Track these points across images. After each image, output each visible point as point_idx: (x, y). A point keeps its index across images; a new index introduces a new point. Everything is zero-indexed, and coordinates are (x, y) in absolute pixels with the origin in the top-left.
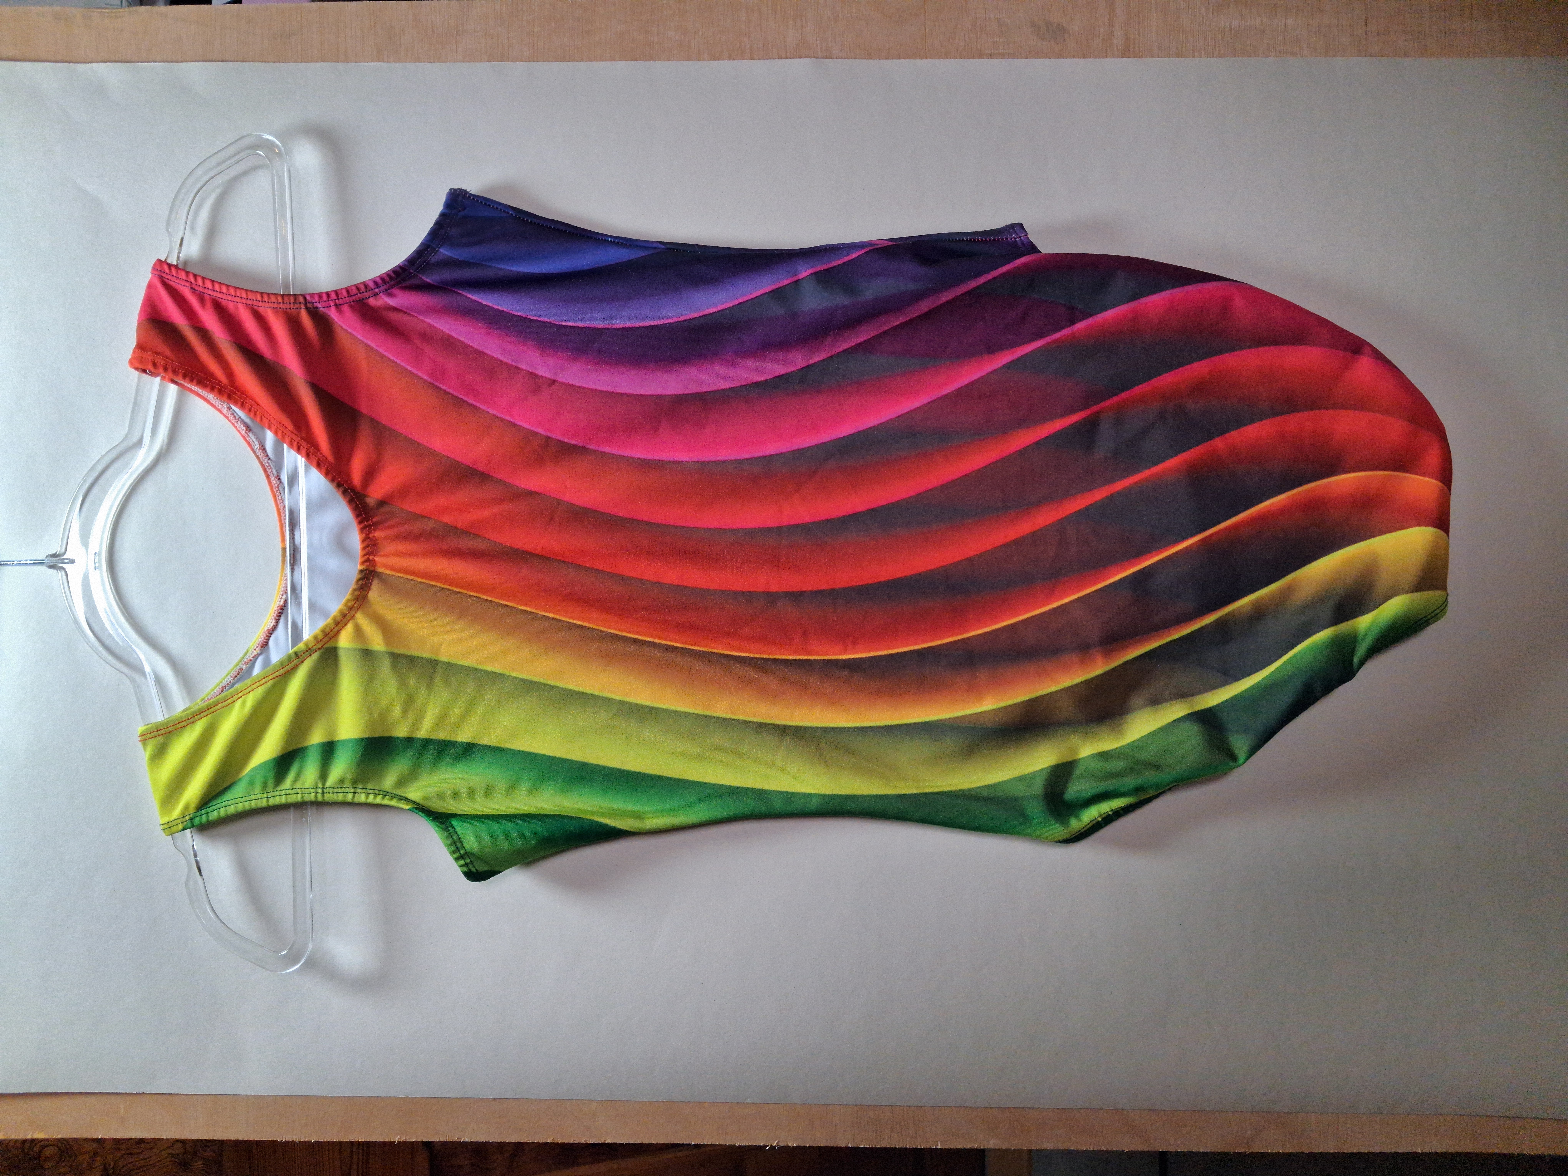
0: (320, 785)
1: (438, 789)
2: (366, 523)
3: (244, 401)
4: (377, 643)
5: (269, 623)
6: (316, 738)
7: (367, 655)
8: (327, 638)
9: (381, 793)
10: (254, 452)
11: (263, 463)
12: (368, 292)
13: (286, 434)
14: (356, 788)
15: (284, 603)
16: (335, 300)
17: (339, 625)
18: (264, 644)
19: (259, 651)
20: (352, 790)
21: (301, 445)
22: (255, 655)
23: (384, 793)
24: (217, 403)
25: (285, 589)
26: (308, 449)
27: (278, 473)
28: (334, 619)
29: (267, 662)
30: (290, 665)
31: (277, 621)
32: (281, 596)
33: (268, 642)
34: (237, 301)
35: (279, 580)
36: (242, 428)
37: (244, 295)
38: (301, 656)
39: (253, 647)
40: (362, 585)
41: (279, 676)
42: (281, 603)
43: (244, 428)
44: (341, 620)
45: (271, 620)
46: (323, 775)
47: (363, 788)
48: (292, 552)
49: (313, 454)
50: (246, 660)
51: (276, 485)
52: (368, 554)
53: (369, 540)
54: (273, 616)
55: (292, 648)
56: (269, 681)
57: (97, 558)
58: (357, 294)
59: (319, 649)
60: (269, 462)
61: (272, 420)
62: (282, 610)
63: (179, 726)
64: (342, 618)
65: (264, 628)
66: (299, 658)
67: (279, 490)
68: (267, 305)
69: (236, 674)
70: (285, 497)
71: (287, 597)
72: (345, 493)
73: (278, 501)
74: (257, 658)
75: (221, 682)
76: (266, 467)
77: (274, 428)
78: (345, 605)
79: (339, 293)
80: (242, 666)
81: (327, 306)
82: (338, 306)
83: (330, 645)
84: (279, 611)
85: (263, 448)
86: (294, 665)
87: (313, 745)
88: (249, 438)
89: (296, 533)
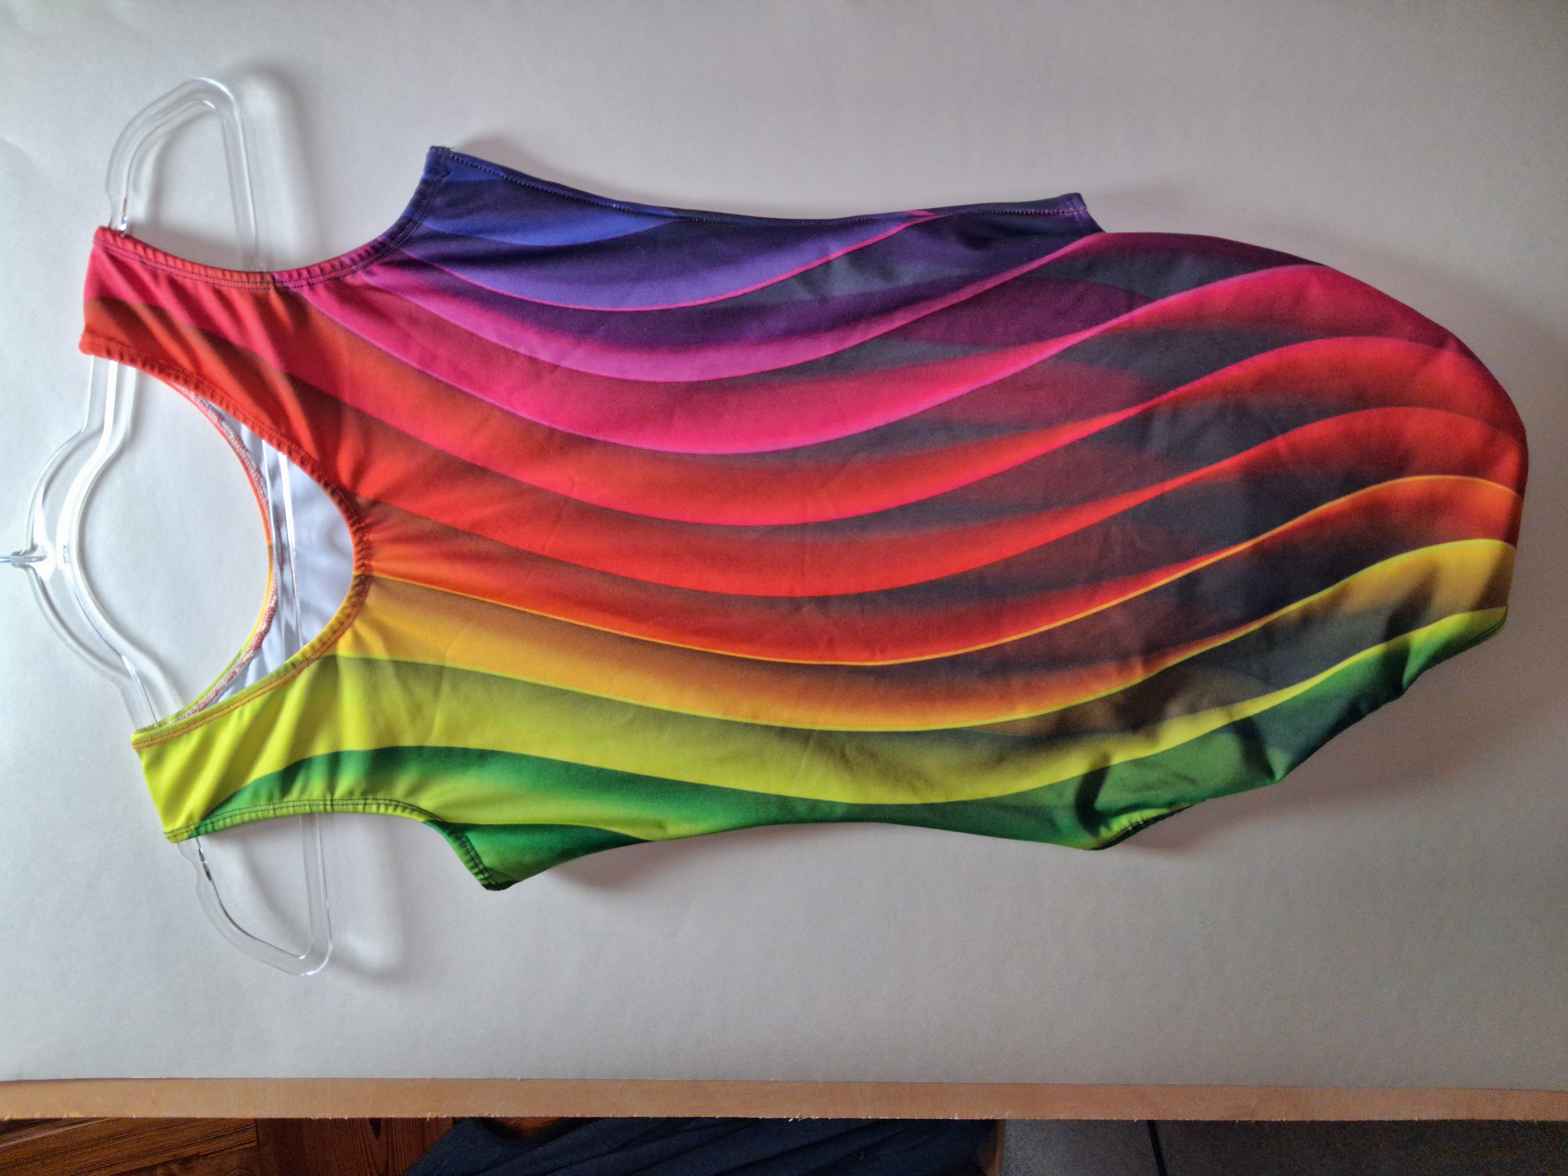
0: (328, 797)
1: (450, 797)
2: (358, 525)
3: (213, 391)
4: (378, 651)
5: (261, 625)
6: (321, 749)
7: (368, 664)
8: (325, 647)
9: (393, 803)
10: (229, 442)
11: (241, 455)
12: (344, 270)
13: (263, 430)
14: (366, 799)
15: (275, 605)
16: (307, 279)
17: (337, 634)
18: (257, 647)
19: (252, 654)
20: (362, 802)
21: (281, 442)
22: (248, 659)
23: (396, 804)
25: (275, 591)
26: (289, 447)
27: (257, 465)
28: (331, 627)
29: (262, 669)
30: (287, 676)
31: (269, 623)
32: (271, 597)
33: (261, 645)
34: (195, 278)
35: (267, 579)
36: (215, 417)
37: (203, 272)
38: (299, 666)
39: (245, 650)
40: (358, 591)
41: (277, 686)
42: (272, 605)
43: (216, 417)
44: (339, 629)
45: (263, 622)
46: (331, 787)
47: (373, 799)
48: (280, 551)
49: (295, 451)
50: (239, 663)
51: (257, 479)
52: (363, 558)
53: (362, 543)
54: (265, 618)
55: (288, 658)
56: (266, 692)
57: (67, 551)
58: (332, 272)
59: (317, 659)
60: (247, 453)
61: (247, 415)
62: (273, 613)
63: (173, 734)
64: (339, 626)
65: (255, 630)
66: (296, 668)
67: (260, 484)
68: (229, 282)
69: (230, 677)
70: (267, 491)
71: (278, 597)
72: (333, 493)
73: (260, 496)
74: (251, 661)
75: (214, 685)
76: (243, 458)
77: (250, 423)
78: (342, 612)
79: (311, 270)
80: (235, 669)
81: (299, 287)
82: (311, 286)
83: (328, 653)
84: (270, 613)
85: (239, 440)
86: (292, 675)
87: (317, 756)
88: (222, 427)
89: (283, 530)
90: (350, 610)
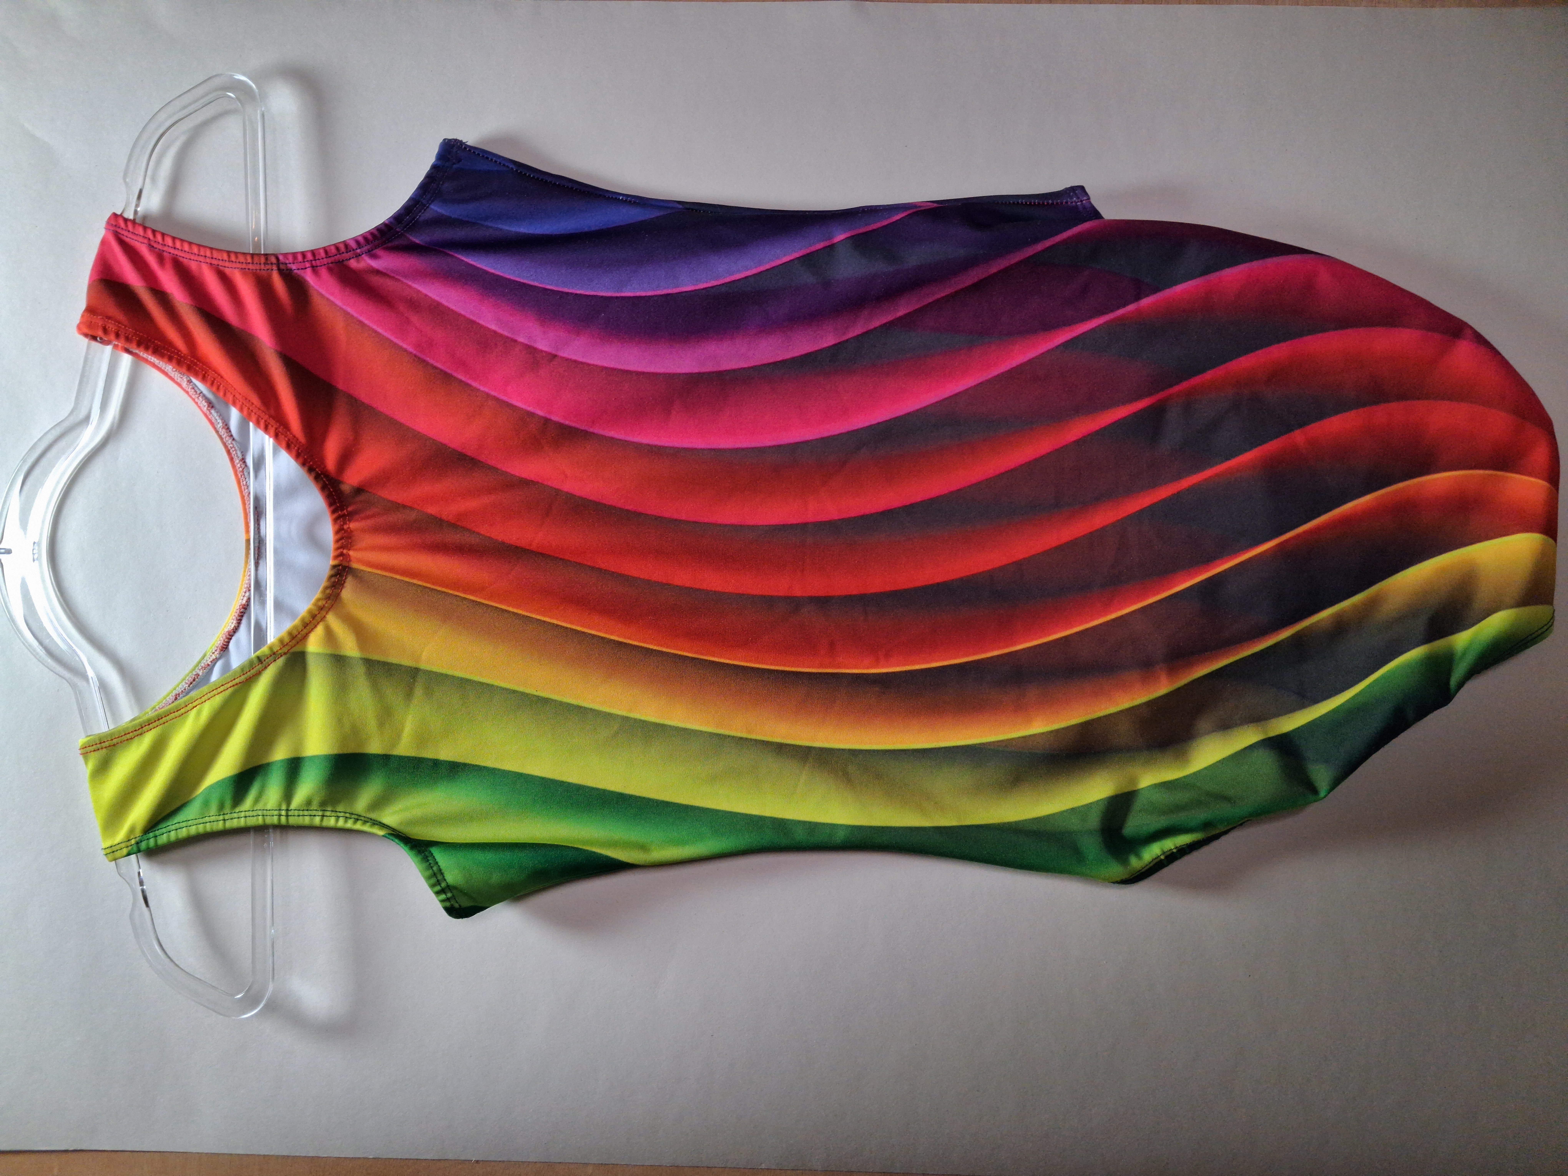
0: (284, 807)
1: (417, 812)
2: (340, 513)
3: (206, 373)
5: (230, 624)
6: (280, 753)
7: (338, 661)
8: (294, 642)
9: (353, 816)
10: (217, 432)
11: (227, 444)
12: (349, 253)
13: (252, 411)
14: (324, 810)
15: (247, 601)
16: (311, 260)
17: (308, 628)
18: (224, 648)
19: (218, 655)
21: (269, 423)
22: (214, 660)
23: (356, 817)
24: (176, 375)
25: (248, 586)
26: (276, 429)
27: (243, 455)
28: (303, 620)
29: (227, 667)
30: (252, 671)
31: (239, 622)
32: (243, 594)
33: (228, 645)
34: (200, 260)
35: (241, 576)
36: (204, 404)
37: (209, 255)
38: (265, 660)
39: (210, 650)
40: (334, 582)
41: (240, 683)
42: (244, 602)
43: (206, 404)
44: (311, 622)
45: (232, 620)
46: (288, 795)
47: (332, 811)
48: (257, 545)
49: (282, 434)
50: (203, 665)
51: (241, 469)
52: (342, 547)
53: (343, 531)
54: (235, 616)
55: (254, 652)
56: (228, 689)
57: (36, 548)
58: (336, 255)
59: (285, 654)
60: (234, 442)
61: (237, 395)
62: (245, 609)
63: (125, 738)
64: (311, 619)
65: (223, 629)
66: (262, 663)
67: (244, 475)
68: (233, 265)
69: (192, 680)
70: (250, 483)
71: (250, 594)
72: (317, 478)
73: (243, 487)
74: (215, 663)
75: (175, 689)
76: (230, 448)
77: (239, 404)
78: (315, 604)
79: (316, 253)
80: (198, 671)
81: (302, 270)
82: (315, 269)
83: (297, 649)
84: (241, 611)
85: (226, 427)
86: (256, 671)
87: (276, 761)
88: (211, 416)
89: (262, 523)
90: (324, 602)
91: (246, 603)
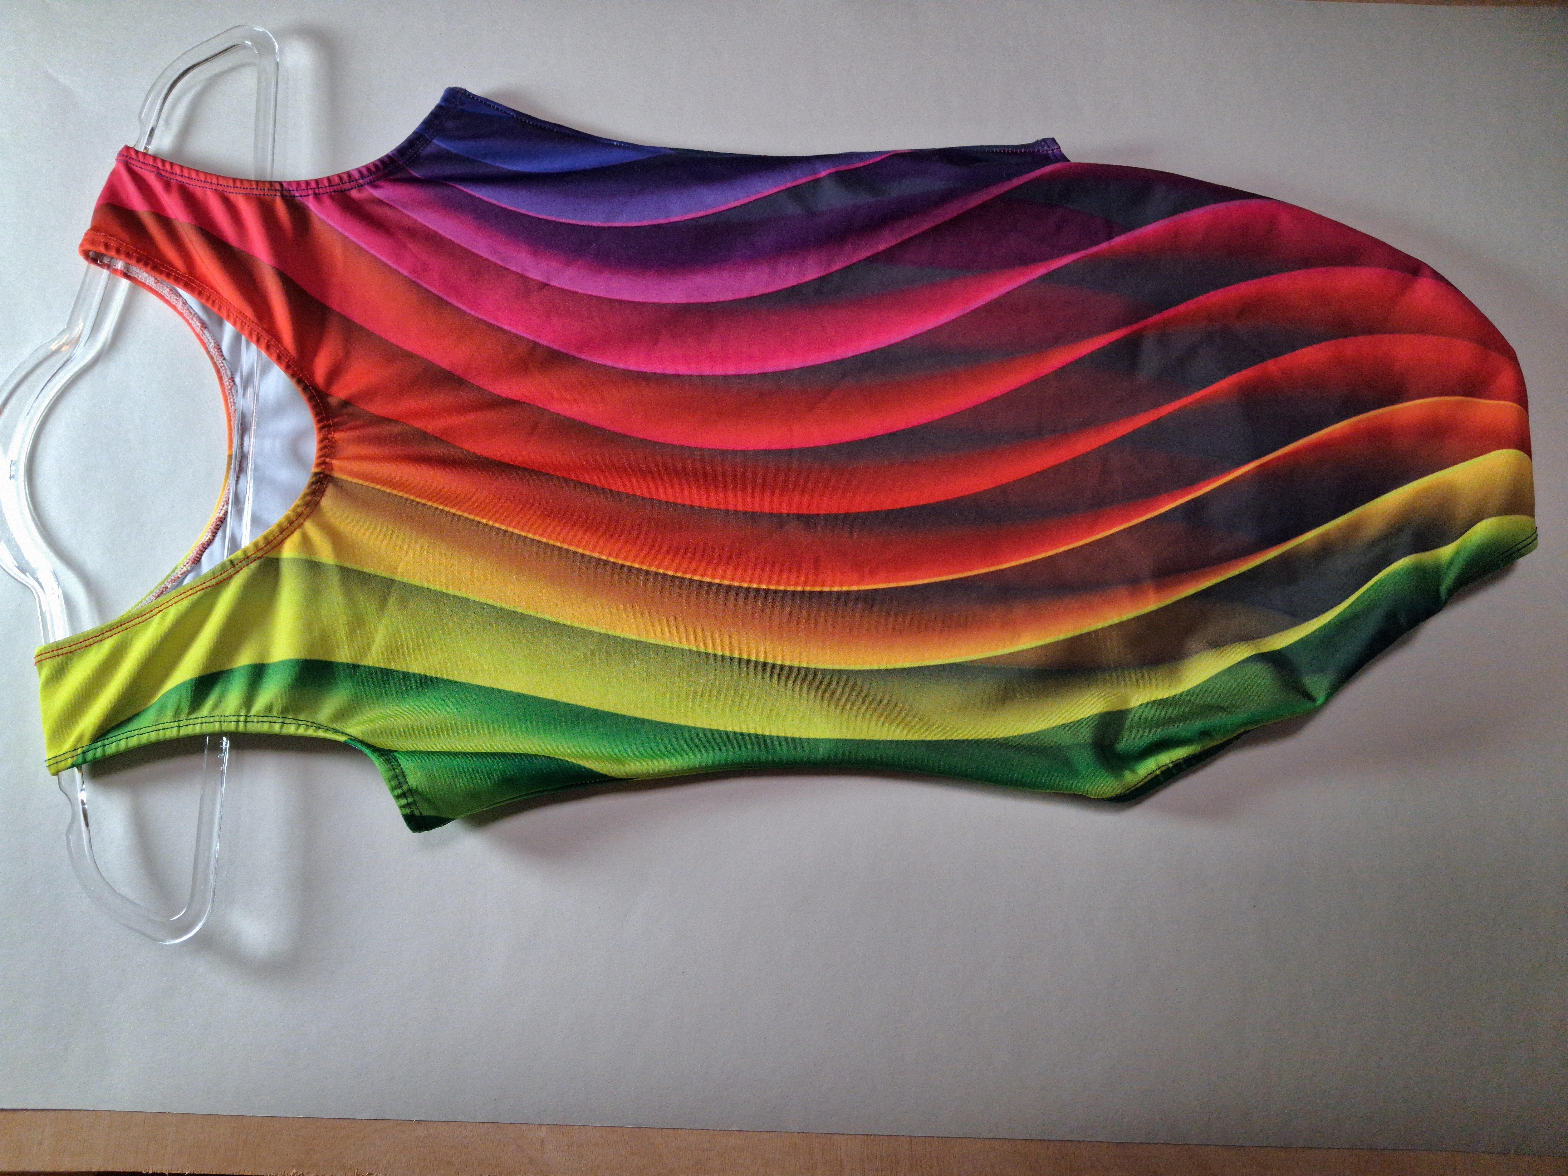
0: (243, 713)
1: (382, 724)
2: (325, 422)
3: (202, 290)
4: (326, 554)
5: (205, 537)
6: (245, 659)
7: (312, 567)
8: (269, 547)
9: (315, 725)
10: (208, 352)
11: (217, 363)
12: (351, 183)
13: (245, 324)
14: (285, 718)
15: (224, 514)
16: (315, 188)
17: (284, 533)
18: (196, 560)
19: (189, 568)
20: (281, 720)
21: (261, 336)
22: (184, 572)
23: (318, 726)
24: (172, 298)
25: (227, 500)
26: (268, 341)
27: (232, 375)
28: (279, 525)
29: (197, 576)
30: (223, 575)
31: (214, 534)
32: (221, 507)
33: (200, 558)
34: (206, 186)
35: (221, 491)
36: (197, 325)
37: (215, 181)
38: (237, 565)
39: (182, 564)
40: (315, 489)
41: (209, 586)
42: (221, 515)
43: (199, 324)
44: (287, 528)
45: (207, 534)
46: (248, 701)
47: (293, 719)
48: (239, 460)
49: (273, 346)
50: (173, 577)
51: (229, 387)
52: (325, 456)
53: (327, 441)
54: (210, 528)
55: (227, 557)
56: (196, 592)
57: (14, 465)
58: (339, 184)
59: (258, 558)
60: (224, 362)
61: (232, 310)
62: (221, 522)
63: (84, 644)
64: (288, 526)
65: (197, 543)
66: (234, 567)
67: (232, 393)
68: (238, 191)
69: (159, 593)
70: (237, 400)
71: (228, 508)
72: (305, 389)
73: (230, 405)
74: (186, 576)
75: (141, 602)
76: (219, 367)
77: (232, 319)
78: (294, 510)
79: (320, 182)
80: (168, 583)
81: (305, 196)
82: (317, 196)
83: (272, 555)
84: (217, 523)
85: (218, 347)
86: (228, 575)
87: (240, 667)
88: (204, 336)
89: (246, 439)
90: (303, 509)
91: (223, 516)
